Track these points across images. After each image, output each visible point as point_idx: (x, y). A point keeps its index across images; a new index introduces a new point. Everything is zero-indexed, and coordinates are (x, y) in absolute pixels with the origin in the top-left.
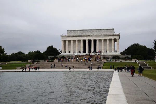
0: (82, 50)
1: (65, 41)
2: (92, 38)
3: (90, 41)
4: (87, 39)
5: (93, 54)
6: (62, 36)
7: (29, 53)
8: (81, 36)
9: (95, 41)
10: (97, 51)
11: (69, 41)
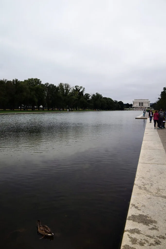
0: (139, 105)
1: (134, 103)
2: (142, 102)
3: (141, 103)
4: (140, 102)
5: (142, 107)
6: (133, 101)
7: (127, 104)
8: (139, 101)
9: (143, 103)
10: (143, 106)
11: (135, 103)
